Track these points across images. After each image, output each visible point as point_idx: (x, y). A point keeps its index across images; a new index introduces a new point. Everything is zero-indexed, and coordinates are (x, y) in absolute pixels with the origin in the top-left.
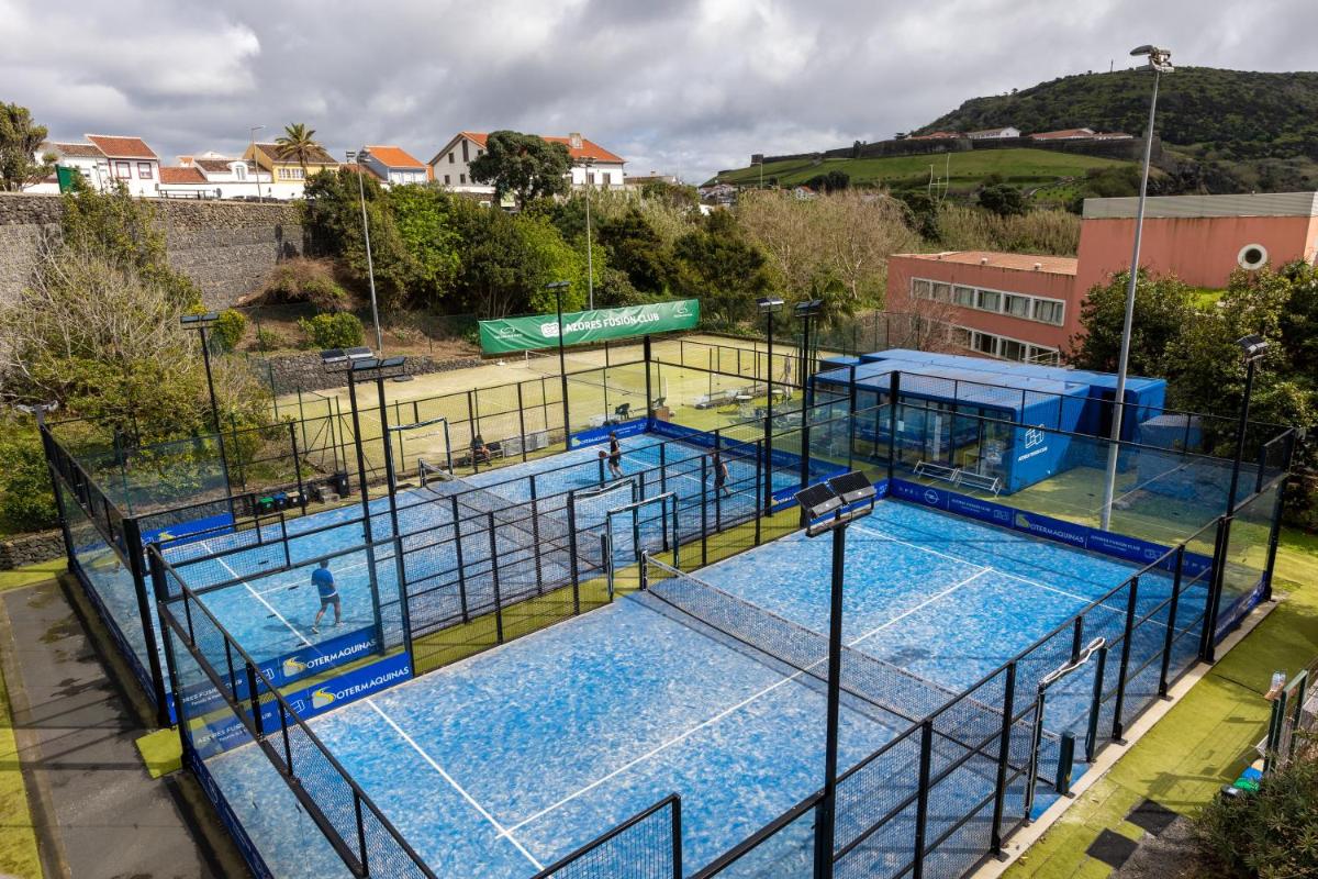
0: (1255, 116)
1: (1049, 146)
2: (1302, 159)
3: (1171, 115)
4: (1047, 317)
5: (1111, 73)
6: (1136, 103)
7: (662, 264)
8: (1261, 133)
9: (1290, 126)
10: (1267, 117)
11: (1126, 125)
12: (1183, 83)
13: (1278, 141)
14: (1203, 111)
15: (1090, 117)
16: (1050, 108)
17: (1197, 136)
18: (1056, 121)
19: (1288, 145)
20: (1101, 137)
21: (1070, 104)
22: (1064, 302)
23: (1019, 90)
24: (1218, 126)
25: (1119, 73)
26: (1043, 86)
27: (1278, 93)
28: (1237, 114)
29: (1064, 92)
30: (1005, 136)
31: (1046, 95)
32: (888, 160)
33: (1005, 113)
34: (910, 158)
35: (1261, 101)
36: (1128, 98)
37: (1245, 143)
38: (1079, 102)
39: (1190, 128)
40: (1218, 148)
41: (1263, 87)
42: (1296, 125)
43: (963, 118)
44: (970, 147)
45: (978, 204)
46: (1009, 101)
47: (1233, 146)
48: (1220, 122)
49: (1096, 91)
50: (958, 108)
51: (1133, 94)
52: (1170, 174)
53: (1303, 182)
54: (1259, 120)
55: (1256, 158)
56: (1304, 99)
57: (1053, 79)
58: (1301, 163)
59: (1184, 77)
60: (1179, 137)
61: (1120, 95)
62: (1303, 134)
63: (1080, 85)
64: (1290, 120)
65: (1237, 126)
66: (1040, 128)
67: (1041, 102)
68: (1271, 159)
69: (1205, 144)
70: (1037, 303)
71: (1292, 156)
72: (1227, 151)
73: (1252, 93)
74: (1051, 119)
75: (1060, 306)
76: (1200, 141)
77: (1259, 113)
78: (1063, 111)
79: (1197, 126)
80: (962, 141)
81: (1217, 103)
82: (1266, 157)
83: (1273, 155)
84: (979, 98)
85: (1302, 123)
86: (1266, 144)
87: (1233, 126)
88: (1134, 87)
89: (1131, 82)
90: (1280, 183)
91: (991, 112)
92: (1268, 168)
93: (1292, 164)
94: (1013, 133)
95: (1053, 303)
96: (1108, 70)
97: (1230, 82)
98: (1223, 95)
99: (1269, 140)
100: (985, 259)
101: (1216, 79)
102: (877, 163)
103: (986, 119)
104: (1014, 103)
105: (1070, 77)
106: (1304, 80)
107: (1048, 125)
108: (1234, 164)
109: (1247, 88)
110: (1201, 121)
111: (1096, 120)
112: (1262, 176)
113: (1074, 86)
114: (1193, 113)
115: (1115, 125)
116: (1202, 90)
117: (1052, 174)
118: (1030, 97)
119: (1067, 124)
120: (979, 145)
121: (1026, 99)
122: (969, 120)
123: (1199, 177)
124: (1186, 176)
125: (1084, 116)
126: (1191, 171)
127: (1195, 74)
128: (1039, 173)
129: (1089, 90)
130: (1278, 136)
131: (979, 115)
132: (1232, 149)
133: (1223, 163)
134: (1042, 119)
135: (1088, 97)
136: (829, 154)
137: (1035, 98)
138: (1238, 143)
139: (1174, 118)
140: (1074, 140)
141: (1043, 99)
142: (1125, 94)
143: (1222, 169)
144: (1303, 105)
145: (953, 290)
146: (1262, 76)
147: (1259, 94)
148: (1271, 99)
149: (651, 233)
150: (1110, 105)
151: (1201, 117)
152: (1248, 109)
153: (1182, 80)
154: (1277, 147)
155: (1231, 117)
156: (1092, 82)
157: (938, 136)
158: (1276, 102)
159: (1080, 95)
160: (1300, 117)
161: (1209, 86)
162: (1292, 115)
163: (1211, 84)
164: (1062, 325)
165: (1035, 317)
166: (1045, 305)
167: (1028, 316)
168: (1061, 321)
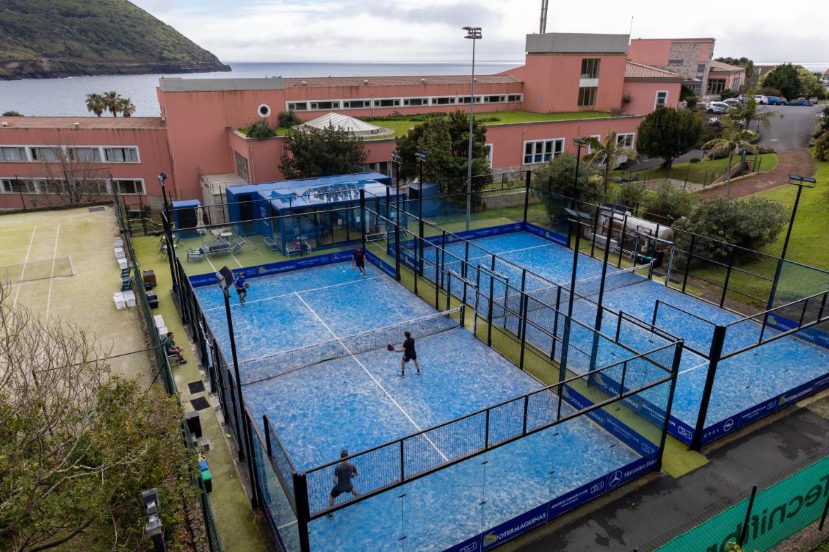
4: (120, 160)
22: (137, 147)
70: (106, 150)
75: (133, 150)
95: (123, 150)
164: (140, 162)
165: (107, 159)
166: (116, 152)
167: (101, 160)
168: (137, 160)
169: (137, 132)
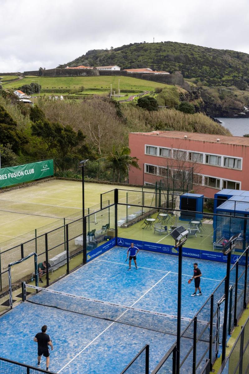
0: (214, 67)
1: (135, 75)
2: (233, 87)
3: (181, 64)
4: (231, 166)
5: (154, 43)
6: (166, 58)
7: (19, 138)
8: (217, 75)
9: (227, 73)
10: (219, 68)
11: (163, 68)
12: (184, 51)
13: (224, 79)
14: (194, 63)
15: (148, 63)
16: (130, 57)
17: (192, 75)
18: (133, 64)
19: (228, 81)
20: (156, 73)
21: (138, 56)
22: (242, 158)
23: (114, 48)
24: (200, 71)
25: (157, 43)
26: (125, 47)
27: (221, 58)
28: (207, 66)
29: (135, 50)
30: (114, 70)
31: (127, 51)
32: (59, 78)
33: (109, 58)
34: (70, 78)
35: (215, 61)
36: (163, 56)
37: (211, 79)
38: (142, 55)
39: (190, 71)
40: (202, 80)
41: (215, 55)
42: (229, 72)
43: (89, 59)
44: (98, 74)
45: (137, 105)
46: (110, 52)
47: (207, 80)
48: (201, 69)
49: (149, 51)
50: (85, 54)
51: (165, 54)
52: (188, 91)
53: (235, 97)
54: (215, 69)
55: (217, 86)
56: (230, 61)
57: (129, 44)
58: (234, 89)
59: (184, 48)
60: (186, 75)
61: (159, 54)
62: (232, 77)
63: (142, 48)
64: (227, 70)
65: (207, 71)
66: (126, 66)
67: (125, 54)
68: (222, 86)
69: (197, 78)
70: (225, 159)
71: (230, 86)
72: (205, 82)
73: (211, 57)
74: (131, 62)
75: (239, 160)
76: (194, 77)
77: (216, 66)
78: (135, 59)
79: (192, 70)
80: (94, 71)
81: (198, 60)
82: (220, 86)
83: (223, 85)
84: (95, 50)
85: (231, 72)
86: (219, 80)
87: (206, 71)
88: (165, 51)
89: (163, 48)
90: (227, 97)
91: (103, 57)
92: (222, 90)
93: (230, 89)
94: (116, 68)
95: (235, 159)
96: (153, 42)
97: (202, 52)
98: (200, 57)
99: (220, 78)
100: (186, 136)
101: (196, 50)
102: (53, 80)
103: (100, 61)
104: (113, 54)
105: (136, 43)
106: (229, 53)
107: (129, 66)
108: (209, 88)
109: (209, 55)
110: (193, 68)
111: (151, 64)
112: (220, 93)
113: (139, 48)
114: (190, 64)
115: (158, 67)
116: (192, 54)
117: (139, 90)
118: (120, 51)
119: (138, 66)
120: (102, 73)
121: (118, 52)
122: (92, 61)
123: (199, 94)
124: (194, 93)
125: (145, 62)
126: (196, 91)
127: (188, 47)
128: (134, 89)
129: (146, 50)
130: (223, 77)
131: (97, 58)
132: (207, 81)
133: (205, 88)
134: (127, 62)
135: (145, 53)
136: (26, 74)
137: (122, 52)
138: (209, 79)
139: (182, 66)
140: (145, 73)
141: (126, 53)
142: (161, 54)
143: (204, 90)
144: (231, 64)
145: (172, 152)
146: (214, 50)
147: (214, 58)
148: (219, 61)
149: (11, 120)
150: (156, 58)
151: (193, 67)
152: (212, 64)
153: (184, 49)
154: (223, 81)
155: (205, 67)
156: (147, 46)
157: (81, 67)
158: (221, 62)
159: (142, 53)
160: (230, 69)
161: (195, 53)
162: (227, 68)
163: (195, 52)
164: (241, 169)
165: (225, 165)
166: (230, 160)
167: (221, 165)
168: (240, 168)
169: (244, 147)
